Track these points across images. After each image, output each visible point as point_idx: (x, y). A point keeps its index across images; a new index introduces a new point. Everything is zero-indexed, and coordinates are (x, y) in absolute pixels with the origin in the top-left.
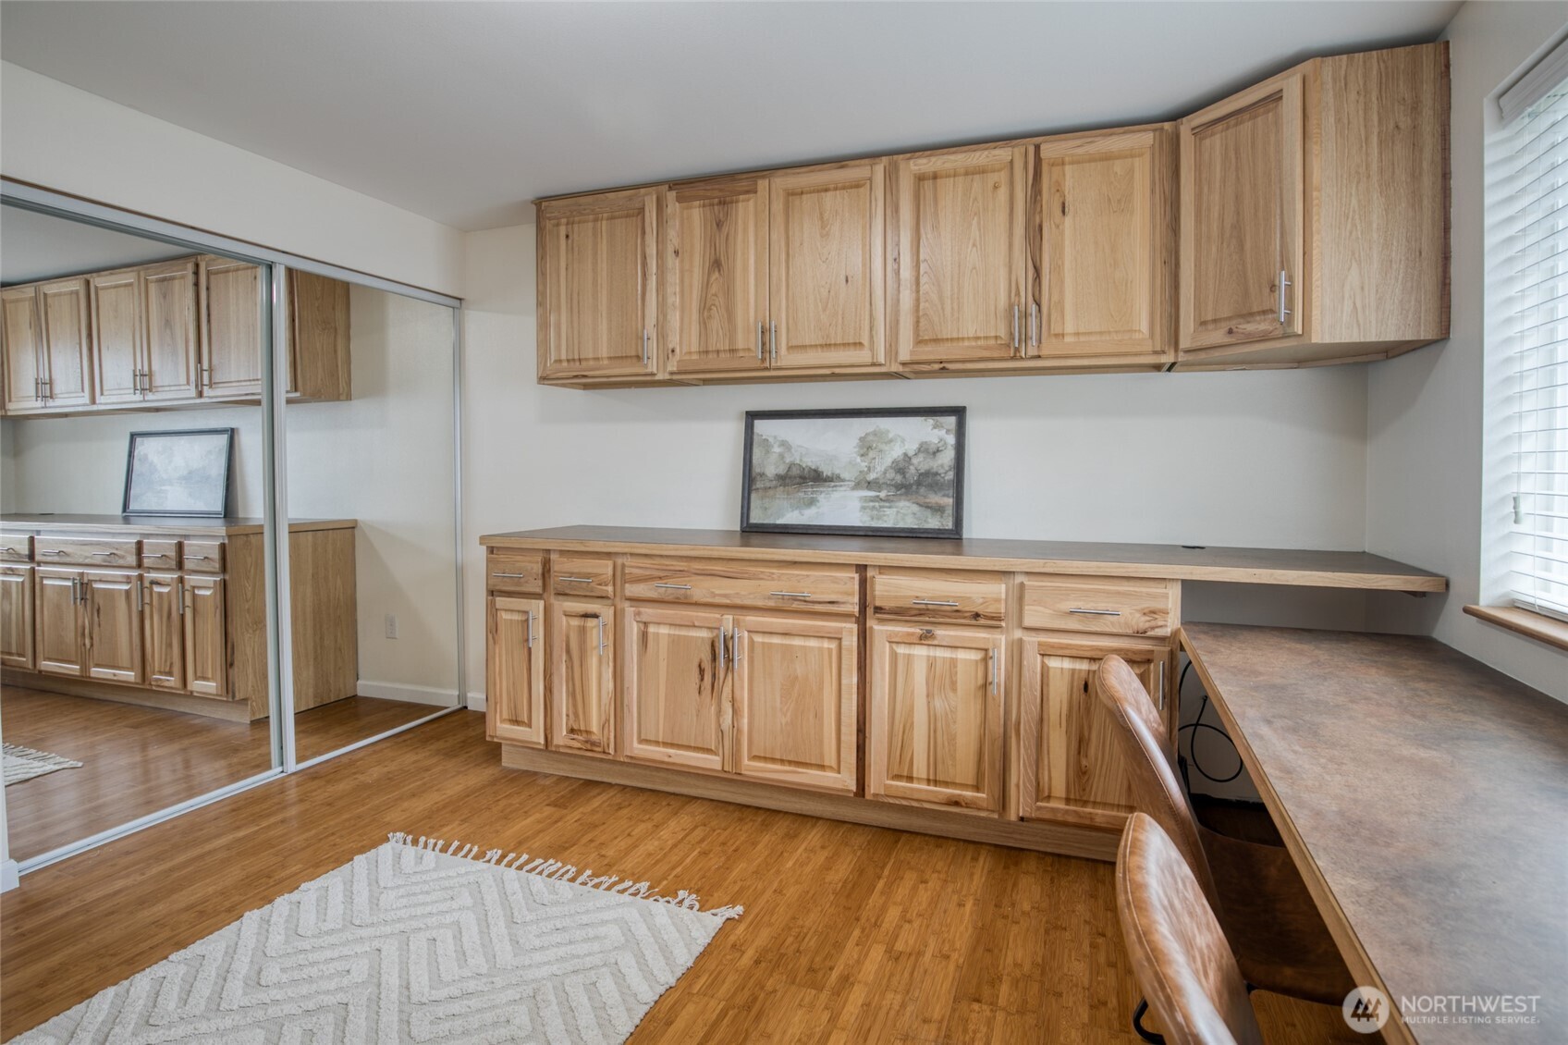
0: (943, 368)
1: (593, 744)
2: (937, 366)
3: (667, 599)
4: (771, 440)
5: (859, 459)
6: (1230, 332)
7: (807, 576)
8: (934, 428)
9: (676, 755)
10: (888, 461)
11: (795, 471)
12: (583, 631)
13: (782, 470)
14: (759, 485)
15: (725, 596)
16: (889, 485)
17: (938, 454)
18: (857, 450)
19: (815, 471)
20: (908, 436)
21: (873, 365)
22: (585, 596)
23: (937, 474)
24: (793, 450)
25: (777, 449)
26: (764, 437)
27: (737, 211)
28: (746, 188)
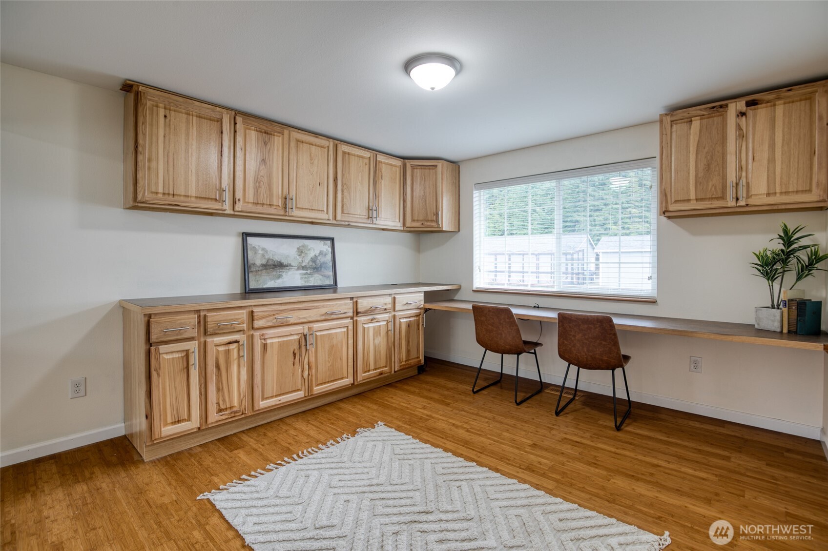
0: (349, 224)
1: (236, 412)
2: (347, 223)
3: (277, 325)
4: (257, 247)
5: (298, 257)
6: (423, 224)
7: (336, 304)
8: (324, 245)
9: (283, 398)
10: (309, 258)
11: (270, 263)
12: (228, 352)
13: (264, 262)
14: (253, 269)
15: (304, 318)
16: (311, 268)
17: (327, 255)
18: (296, 253)
19: (280, 262)
20: (317, 248)
21: (328, 220)
22: (229, 332)
23: (326, 263)
24: (269, 253)
25: (261, 252)
26: (253, 246)
27: (274, 139)
28: (279, 131)
